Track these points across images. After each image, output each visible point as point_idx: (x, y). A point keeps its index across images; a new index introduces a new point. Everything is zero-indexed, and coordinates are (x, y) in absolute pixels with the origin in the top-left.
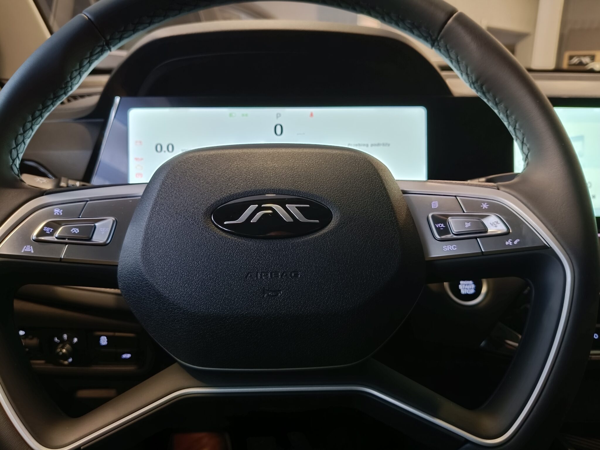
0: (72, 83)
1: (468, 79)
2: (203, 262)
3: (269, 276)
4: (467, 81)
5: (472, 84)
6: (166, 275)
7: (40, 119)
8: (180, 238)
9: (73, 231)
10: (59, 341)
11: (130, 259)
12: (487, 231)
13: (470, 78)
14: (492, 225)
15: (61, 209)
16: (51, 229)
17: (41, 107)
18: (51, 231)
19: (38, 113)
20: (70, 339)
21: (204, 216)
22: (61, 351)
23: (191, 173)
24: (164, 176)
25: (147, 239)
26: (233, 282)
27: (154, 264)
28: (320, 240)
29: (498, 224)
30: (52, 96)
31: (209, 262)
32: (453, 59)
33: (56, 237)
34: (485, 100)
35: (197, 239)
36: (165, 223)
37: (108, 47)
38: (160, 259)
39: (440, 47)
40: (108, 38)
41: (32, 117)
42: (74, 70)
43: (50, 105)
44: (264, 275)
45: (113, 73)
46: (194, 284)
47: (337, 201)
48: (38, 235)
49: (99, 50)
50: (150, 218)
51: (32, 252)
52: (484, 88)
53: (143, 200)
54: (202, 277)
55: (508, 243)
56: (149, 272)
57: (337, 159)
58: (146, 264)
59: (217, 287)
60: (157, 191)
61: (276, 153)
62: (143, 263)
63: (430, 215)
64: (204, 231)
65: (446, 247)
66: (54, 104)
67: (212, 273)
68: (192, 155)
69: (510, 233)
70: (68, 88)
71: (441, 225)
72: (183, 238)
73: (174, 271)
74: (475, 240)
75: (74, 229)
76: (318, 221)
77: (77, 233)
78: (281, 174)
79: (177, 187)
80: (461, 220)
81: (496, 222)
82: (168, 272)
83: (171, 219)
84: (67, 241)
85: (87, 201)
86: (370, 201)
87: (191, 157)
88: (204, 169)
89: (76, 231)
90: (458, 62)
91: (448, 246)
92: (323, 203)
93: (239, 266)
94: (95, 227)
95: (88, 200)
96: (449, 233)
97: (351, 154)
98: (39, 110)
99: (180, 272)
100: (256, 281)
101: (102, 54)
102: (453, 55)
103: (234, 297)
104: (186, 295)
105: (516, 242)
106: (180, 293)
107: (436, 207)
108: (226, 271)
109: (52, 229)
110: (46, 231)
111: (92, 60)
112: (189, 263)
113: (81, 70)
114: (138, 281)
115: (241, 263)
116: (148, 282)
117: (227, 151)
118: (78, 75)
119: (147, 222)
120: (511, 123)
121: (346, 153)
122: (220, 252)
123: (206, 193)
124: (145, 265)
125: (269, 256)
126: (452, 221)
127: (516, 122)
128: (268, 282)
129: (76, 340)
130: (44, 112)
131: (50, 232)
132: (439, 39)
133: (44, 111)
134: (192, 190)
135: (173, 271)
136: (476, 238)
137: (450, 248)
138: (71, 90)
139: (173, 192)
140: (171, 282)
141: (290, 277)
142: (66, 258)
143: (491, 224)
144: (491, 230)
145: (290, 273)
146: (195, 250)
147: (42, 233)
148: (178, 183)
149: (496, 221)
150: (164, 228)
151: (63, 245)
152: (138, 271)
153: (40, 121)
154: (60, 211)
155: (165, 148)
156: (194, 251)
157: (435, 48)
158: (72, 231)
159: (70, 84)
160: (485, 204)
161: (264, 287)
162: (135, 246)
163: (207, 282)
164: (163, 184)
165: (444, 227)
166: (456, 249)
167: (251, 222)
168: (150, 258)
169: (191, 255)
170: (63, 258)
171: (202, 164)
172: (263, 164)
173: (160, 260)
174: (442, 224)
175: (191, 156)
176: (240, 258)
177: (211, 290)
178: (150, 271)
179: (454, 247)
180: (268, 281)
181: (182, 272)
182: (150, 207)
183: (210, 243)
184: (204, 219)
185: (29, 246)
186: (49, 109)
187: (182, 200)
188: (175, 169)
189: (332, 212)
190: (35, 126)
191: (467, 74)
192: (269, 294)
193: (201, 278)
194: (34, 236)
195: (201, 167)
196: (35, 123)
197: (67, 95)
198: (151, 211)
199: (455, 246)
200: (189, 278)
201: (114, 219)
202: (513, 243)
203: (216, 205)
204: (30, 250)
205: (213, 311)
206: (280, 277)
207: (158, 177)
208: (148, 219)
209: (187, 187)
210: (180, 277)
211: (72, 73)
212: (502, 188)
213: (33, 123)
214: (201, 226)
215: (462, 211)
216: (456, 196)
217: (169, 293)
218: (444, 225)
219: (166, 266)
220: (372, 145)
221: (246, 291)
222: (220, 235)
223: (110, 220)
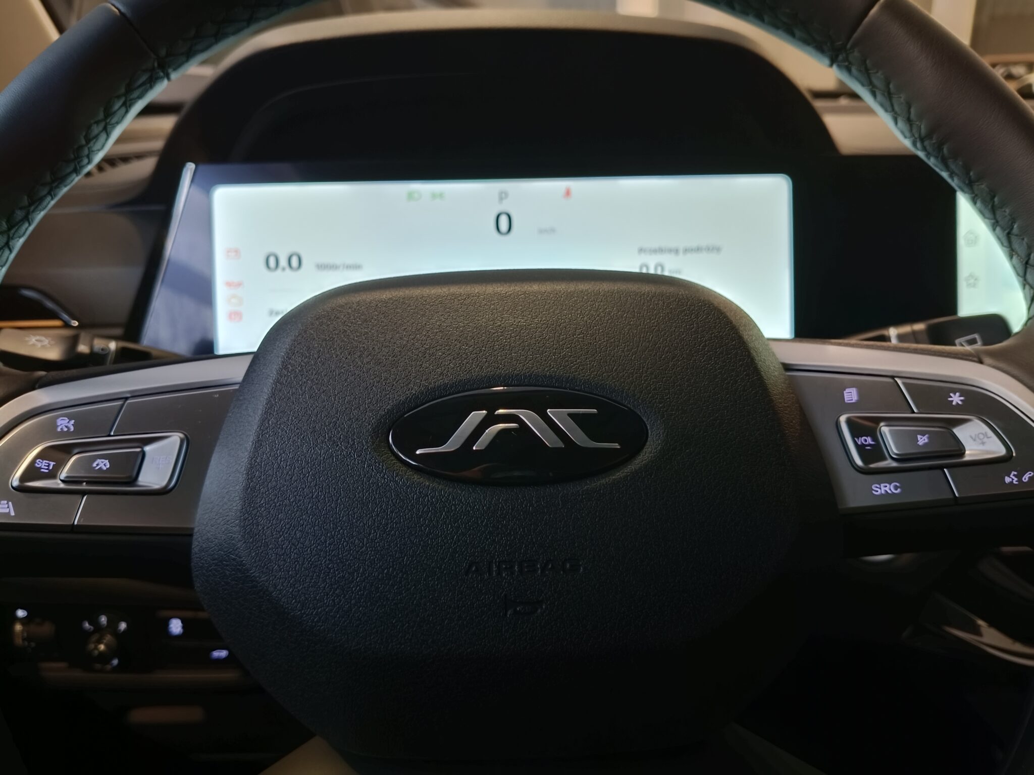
0: (89, 149)
1: (911, 130)
2: (371, 539)
3: (517, 570)
4: (908, 134)
5: (918, 140)
6: (295, 570)
7: (26, 225)
8: (322, 487)
9: (98, 465)
10: (92, 627)
11: (217, 532)
12: (964, 453)
13: (914, 131)
14: (975, 440)
15: (70, 419)
16: (50, 462)
17: (25, 201)
18: (51, 468)
19: (19, 214)
20: (113, 624)
21: (372, 438)
22: (96, 648)
23: (343, 341)
24: (286, 349)
25: (251, 489)
26: (437, 585)
27: (269, 544)
28: (623, 487)
29: (988, 438)
30: (48, 178)
31: (386, 540)
32: (877, 88)
33: (61, 480)
34: (945, 175)
35: (358, 488)
36: (289, 453)
37: (163, 72)
38: (281, 533)
39: (850, 63)
40: (163, 52)
41: (8, 222)
42: (92, 121)
43: (45, 196)
44: (505, 568)
45: (184, 111)
46: (355, 590)
47: (657, 398)
48: (23, 478)
49: (144, 78)
50: (258, 444)
51: (13, 514)
52: (945, 150)
53: (241, 398)
54: (372, 574)
55: (1011, 480)
56: (257, 563)
57: (651, 305)
58: (252, 545)
59: (404, 595)
60: (272, 382)
61: (520, 293)
62: (244, 543)
63: (843, 419)
64: (373, 471)
65: (878, 486)
66: (53, 194)
67: (393, 565)
68: (344, 300)
69: (1013, 458)
70: (82, 160)
71: (866, 441)
72: (329, 486)
73: (311, 560)
74: (939, 472)
75: (99, 461)
76: (616, 446)
77: (105, 468)
78: (533, 341)
79: (314, 373)
80: (910, 430)
81: (982, 434)
82: (298, 562)
83: (301, 446)
84: (84, 486)
85: (127, 399)
86: (728, 398)
87: (342, 306)
88: (370, 331)
89: (103, 464)
90: (889, 95)
91: (882, 485)
92: (626, 404)
93: (451, 547)
94: (143, 454)
95: (129, 395)
96: (883, 458)
97: (680, 293)
98: (21, 209)
99: (325, 562)
100: (489, 580)
101: (151, 87)
102: (878, 81)
103: (442, 617)
104: (338, 612)
105: (1026, 478)
106: (325, 610)
107: (853, 401)
108: (423, 561)
109: (52, 464)
110: (40, 468)
111: (131, 100)
112: (343, 544)
113: (108, 121)
114: (236, 581)
115: (455, 543)
116: (256, 583)
117: (416, 292)
118: (101, 132)
119: (250, 452)
120: (1001, 223)
121: (668, 291)
122: (409, 519)
123: (376, 387)
124: (250, 547)
125: (514, 525)
126: (890, 431)
127: (1013, 221)
128: (515, 582)
129: (123, 626)
130: (33, 211)
131: (50, 470)
132: (849, 46)
133: (32, 208)
134: (346, 380)
135: (309, 559)
136: (941, 468)
137: (887, 489)
138: (89, 162)
139: (305, 384)
140: (305, 585)
141: (562, 572)
142: (83, 524)
143: (971, 437)
144: (972, 452)
145: (560, 563)
146: (354, 514)
147: (32, 473)
148: (316, 363)
149: (984, 432)
150: (287, 466)
151: (78, 497)
152: (234, 559)
153: (26, 229)
154: (68, 422)
155: (283, 262)
156: (351, 516)
157: (839, 66)
158: (95, 465)
159: (86, 151)
160: (958, 394)
161: (505, 595)
162: (226, 503)
163: (381, 584)
164: (284, 366)
165: (873, 443)
166: (899, 490)
167: (474, 448)
168: (260, 531)
169: (346, 524)
170: (77, 525)
171: (366, 321)
172: (494, 320)
173: (280, 536)
174: (869, 437)
175: (342, 303)
176: (452, 531)
177: (391, 603)
178: (260, 560)
179: (896, 488)
180: (513, 581)
181: (327, 562)
182: (257, 419)
183: (386, 497)
184: (373, 443)
185: (6, 502)
186: (45, 203)
187: (324, 401)
188: (308, 332)
189: (646, 423)
190: (16, 240)
191: (909, 121)
192: (518, 609)
193: (369, 576)
194: (16, 480)
195: (365, 328)
196: (14, 234)
197: (80, 174)
198: (260, 427)
199: (898, 484)
200: (343, 577)
201: (182, 435)
202: (1020, 480)
203: (397, 412)
204: (7, 511)
205: (398, 646)
206: (539, 572)
207: (273, 349)
208: (252, 445)
209: (336, 373)
210: (324, 573)
211: (89, 128)
212: (987, 360)
213: (11, 235)
214: (366, 459)
215: (910, 410)
216: (893, 377)
217: (302, 609)
218: (873, 441)
219: (294, 550)
220: (686, 251)
221: (467, 604)
222: (407, 480)
223: (175, 438)
